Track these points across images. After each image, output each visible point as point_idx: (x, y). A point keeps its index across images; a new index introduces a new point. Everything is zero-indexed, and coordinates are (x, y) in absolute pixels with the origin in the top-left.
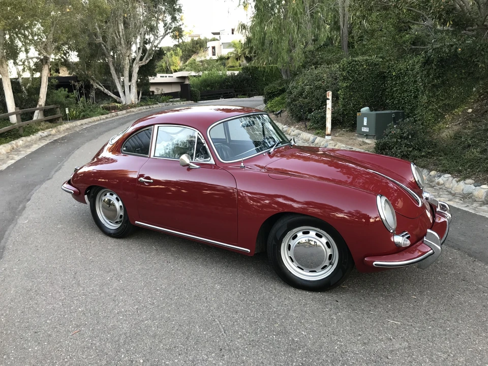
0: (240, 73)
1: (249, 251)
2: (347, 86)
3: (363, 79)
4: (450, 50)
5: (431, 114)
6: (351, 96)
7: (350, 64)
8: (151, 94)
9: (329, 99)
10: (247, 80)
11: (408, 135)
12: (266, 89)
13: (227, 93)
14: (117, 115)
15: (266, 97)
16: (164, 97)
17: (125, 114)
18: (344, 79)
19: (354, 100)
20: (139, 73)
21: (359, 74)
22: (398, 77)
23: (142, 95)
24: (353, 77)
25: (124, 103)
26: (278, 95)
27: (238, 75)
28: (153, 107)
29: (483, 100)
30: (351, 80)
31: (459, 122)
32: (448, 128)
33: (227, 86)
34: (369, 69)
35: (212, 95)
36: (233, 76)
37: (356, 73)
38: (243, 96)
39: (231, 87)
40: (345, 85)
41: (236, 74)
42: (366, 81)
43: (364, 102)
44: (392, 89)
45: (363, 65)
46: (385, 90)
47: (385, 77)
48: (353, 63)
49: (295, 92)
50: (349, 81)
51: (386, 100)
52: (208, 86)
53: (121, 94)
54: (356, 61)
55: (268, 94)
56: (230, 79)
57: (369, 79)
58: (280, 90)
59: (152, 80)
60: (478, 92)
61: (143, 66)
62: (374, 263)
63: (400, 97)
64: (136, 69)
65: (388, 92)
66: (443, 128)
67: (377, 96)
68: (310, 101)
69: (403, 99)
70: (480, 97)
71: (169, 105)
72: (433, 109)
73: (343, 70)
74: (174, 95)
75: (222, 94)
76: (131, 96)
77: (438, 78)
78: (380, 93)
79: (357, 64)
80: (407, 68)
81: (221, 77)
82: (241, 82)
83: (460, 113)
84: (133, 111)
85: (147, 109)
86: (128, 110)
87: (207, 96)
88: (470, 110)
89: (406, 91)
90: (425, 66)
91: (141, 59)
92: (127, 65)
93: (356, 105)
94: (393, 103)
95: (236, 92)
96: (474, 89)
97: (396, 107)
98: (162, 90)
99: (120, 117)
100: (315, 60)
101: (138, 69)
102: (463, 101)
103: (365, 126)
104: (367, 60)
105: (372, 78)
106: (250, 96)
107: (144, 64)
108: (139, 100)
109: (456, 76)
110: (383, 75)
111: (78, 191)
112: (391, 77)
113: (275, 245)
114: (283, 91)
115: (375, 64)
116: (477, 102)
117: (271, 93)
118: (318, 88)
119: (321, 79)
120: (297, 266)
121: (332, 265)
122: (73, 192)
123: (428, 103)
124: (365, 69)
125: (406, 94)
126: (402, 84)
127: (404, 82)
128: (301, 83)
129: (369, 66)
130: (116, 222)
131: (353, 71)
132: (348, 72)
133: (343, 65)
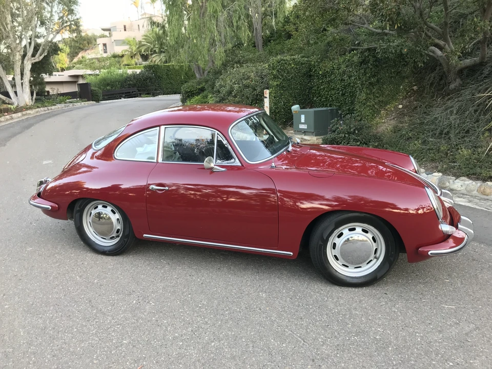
0: (142, 71)
1: (292, 253)
2: (277, 85)
3: (292, 78)
4: (396, 51)
5: (369, 110)
6: (282, 95)
7: (279, 62)
8: (46, 94)
9: (266, 98)
10: (151, 79)
11: (355, 130)
12: (185, 87)
13: (129, 93)
14: (12, 118)
15: (183, 96)
16: (61, 98)
17: (21, 117)
18: (275, 78)
19: (284, 98)
20: (32, 70)
21: (288, 73)
22: (324, 75)
23: (36, 96)
24: (282, 76)
25: (16, 105)
26: (198, 94)
27: (140, 73)
28: (51, 109)
29: (410, 97)
30: (281, 79)
31: (393, 117)
32: (384, 122)
33: (130, 85)
34: (297, 68)
35: (113, 94)
36: (134, 76)
37: (285, 72)
38: (147, 95)
39: (134, 86)
40: (275, 83)
41: (138, 73)
42: (295, 80)
43: (293, 100)
44: (318, 87)
45: (290, 64)
46: (312, 88)
47: (310, 76)
48: (282, 62)
49: (224, 91)
50: (279, 79)
51: (313, 97)
52: (108, 85)
53: (12, 94)
54: (284, 60)
55: (187, 92)
56: (132, 78)
57: (297, 78)
58: (199, 89)
59: (47, 78)
60: (405, 89)
61: (36, 63)
62: (429, 253)
63: (328, 94)
64: (28, 66)
65: (315, 90)
66: (379, 123)
67: (305, 94)
68: (240, 99)
69: (330, 96)
70: (407, 94)
71: (69, 106)
72: (370, 106)
73: (273, 69)
74: (72, 95)
75: (123, 93)
76: (25, 96)
77: (374, 76)
78: (307, 91)
79: (286, 63)
80: (333, 67)
81: (122, 75)
82: (144, 80)
83: (393, 109)
84: (30, 114)
85: (45, 111)
86: (24, 113)
87: (107, 95)
88: (401, 106)
90: (361, 65)
91: (33, 55)
92: (18, 62)
93: (286, 103)
94: (321, 100)
95: (139, 91)
96: (401, 87)
97: (323, 104)
98: (58, 89)
99: (16, 120)
100: (236, 59)
101: (30, 66)
102: (393, 97)
103: (303, 123)
104: (294, 59)
105: (300, 77)
106: (154, 95)
107: (37, 60)
108: (34, 101)
109: (387, 75)
110: (309, 74)
111: (57, 206)
112: (317, 76)
113: (321, 245)
114: (202, 90)
115: (302, 64)
116: (406, 98)
117: (189, 92)
118: (247, 86)
119: (249, 78)
120: (341, 264)
121: (377, 259)
122: (50, 208)
123: (365, 99)
124: (293, 68)
125: (333, 92)
126: (329, 82)
127: (331, 81)
128: (229, 82)
129: (296, 64)
130: (111, 238)
131: (282, 70)
132: (278, 71)
133: (273, 64)
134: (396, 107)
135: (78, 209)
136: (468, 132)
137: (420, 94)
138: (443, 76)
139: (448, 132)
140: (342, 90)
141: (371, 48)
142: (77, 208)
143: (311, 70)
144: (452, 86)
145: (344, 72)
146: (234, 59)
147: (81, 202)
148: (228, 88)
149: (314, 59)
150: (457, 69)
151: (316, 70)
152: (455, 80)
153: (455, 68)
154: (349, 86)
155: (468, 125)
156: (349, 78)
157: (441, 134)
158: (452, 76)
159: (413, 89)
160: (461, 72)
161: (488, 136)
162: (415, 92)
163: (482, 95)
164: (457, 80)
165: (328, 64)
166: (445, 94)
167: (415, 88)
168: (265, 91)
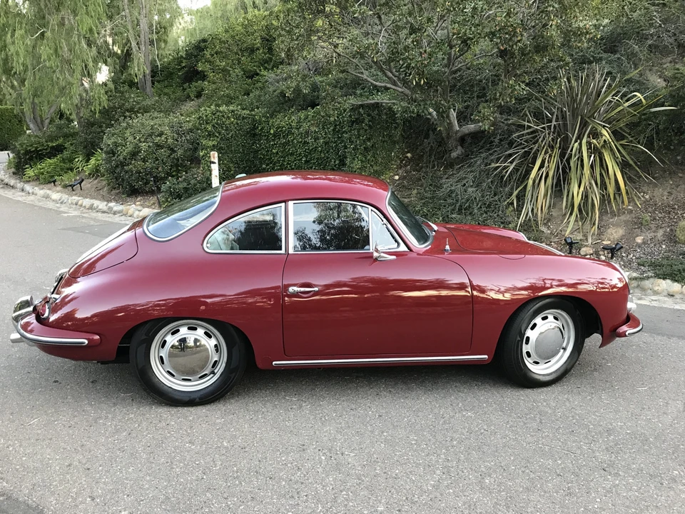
1: (486, 356)
2: (214, 145)
3: (232, 137)
9: (214, 163)
18: (209, 135)
21: (226, 130)
22: (277, 136)
24: (220, 133)
29: (406, 166)
30: (218, 137)
34: (237, 124)
37: (222, 127)
40: (211, 143)
42: (235, 139)
43: (235, 167)
44: (268, 151)
45: (229, 118)
46: (257, 151)
47: (255, 135)
50: (216, 138)
51: (261, 164)
54: (221, 112)
55: (27, 152)
57: (238, 137)
58: (52, 147)
60: (398, 157)
62: (627, 333)
63: (284, 161)
65: (264, 155)
67: (248, 159)
70: (401, 162)
73: (207, 123)
78: (252, 155)
79: (223, 116)
80: (291, 125)
88: (397, 177)
89: (292, 154)
90: (352, 125)
96: (393, 154)
102: (387, 167)
104: (233, 111)
105: (241, 136)
109: (381, 138)
110: (253, 132)
111: (98, 337)
112: (265, 136)
113: (519, 341)
114: (58, 150)
115: (244, 118)
116: (400, 168)
117: (33, 151)
118: (159, 146)
119: (161, 135)
120: (532, 362)
121: (565, 349)
122: (86, 342)
124: (232, 123)
125: (292, 158)
126: (284, 145)
127: (287, 143)
128: (130, 138)
129: (237, 119)
130: (200, 378)
131: (219, 125)
132: (214, 126)
133: (206, 116)
134: (391, 178)
135: (144, 337)
136: (489, 206)
137: (416, 162)
138: (441, 142)
139: (469, 207)
140: (306, 156)
141: (364, 104)
142: (140, 335)
143: (255, 128)
144: (454, 155)
145: (307, 133)
146: (124, 104)
147: (148, 326)
148: (130, 148)
149: (259, 113)
150: (459, 135)
151: (262, 129)
152: (456, 147)
153: (456, 134)
154: (315, 150)
155: (488, 199)
156: (315, 141)
157: (460, 210)
158: (452, 143)
159: (407, 157)
160: (462, 140)
161: (512, 211)
162: (410, 160)
163: (498, 165)
164: (459, 148)
165: (281, 121)
166: (447, 164)
167: (409, 155)
168: (212, 153)
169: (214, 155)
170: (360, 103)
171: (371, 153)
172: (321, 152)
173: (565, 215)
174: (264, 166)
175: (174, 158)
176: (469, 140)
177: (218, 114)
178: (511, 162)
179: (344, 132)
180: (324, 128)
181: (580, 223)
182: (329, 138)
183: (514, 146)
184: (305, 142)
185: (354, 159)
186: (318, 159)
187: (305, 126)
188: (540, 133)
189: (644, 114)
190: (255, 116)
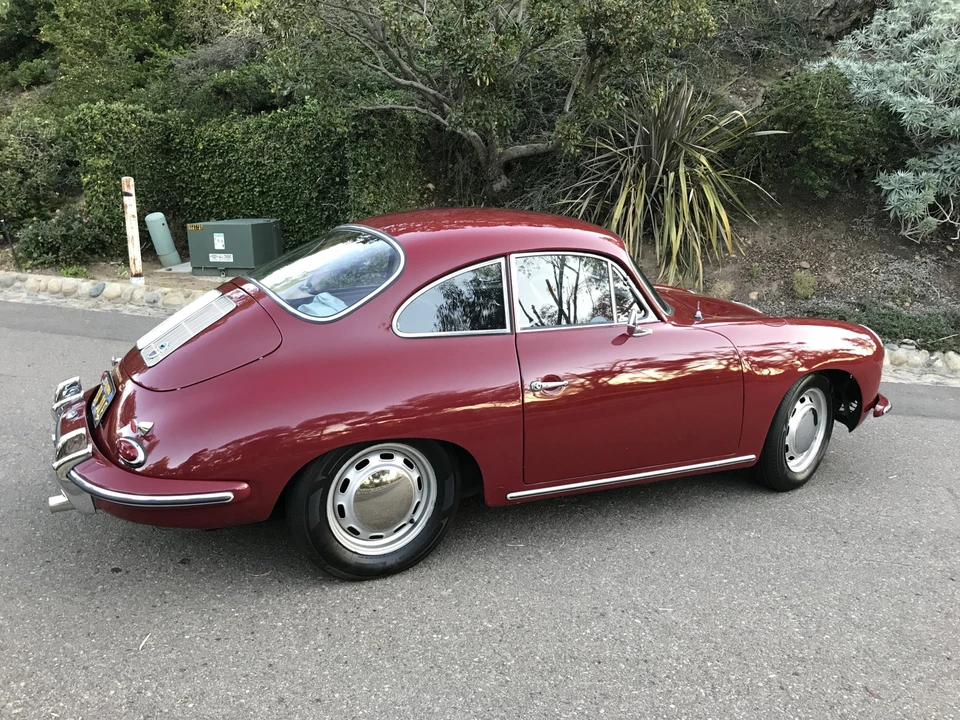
1: (753, 456)
2: (107, 166)
3: (134, 153)
7: (104, 116)
9: (129, 195)
18: (99, 149)
21: (125, 142)
22: (208, 153)
24: (115, 147)
29: (429, 202)
30: (112, 153)
34: (142, 133)
37: (119, 138)
40: (101, 163)
42: (139, 157)
44: (193, 176)
45: (128, 122)
46: (174, 177)
47: (169, 151)
50: (109, 154)
51: (182, 197)
54: (115, 113)
57: (143, 153)
60: (416, 188)
65: (186, 182)
67: (161, 188)
69: (230, 196)
70: (422, 195)
73: (94, 130)
78: (166, 183)
79: (118, 119)
80: (232, 137)
89: (236, 182)
96: (408, 184)
97: (210, 213)
103: (220, 252)
104: (133, 112)
105: (148, 152)
110: (167, 147)
111: (246, 486)
112: (187, 153)
115: (150, 124)
116: (421, 204)
122: (232, 496)
123: (372, 205)
124: (134, 131)
125: (236, 188)
126: (222, 167)
127: (227, 164)
129: (141, 124)
131: (113, 134)
132: (105, 135)
133: (92, 118)
137: (443, 196)
138: (477, 168)
140: (262, 185)
141: (378, 110)
143: (168, 140)
144: (497, 186)
145: (261, 149)
147: (326, 461)
149: (175, 115)
150: (504, 159)
151: (181, 142)
152: (500, 177)
153: (499, 157)
154: (277, 176)
156: (275, 162)
158: (493, 170)
159: (429, 189)
160: (508, 167)
162: (433, 193)
163: (564, 201)
164: (503, 177)
165: (215, 130)
166: (488, 199)
167: (431, 186)
168: (124, 179)
169: (127, 181)
170: (371, 108)
171: (384, 182)
172: (285, 179)
173: (659, 267)
174: (186, 200)
175: (31, 186)
176: (519, 167)
177: (111, 115)
178: (584, 198)
179: (324, 150)
180: (289, 142)
181: (681, 277)
182: (300, 158)
183: (583, 176)
184: (259, 164)
185: (361, 190)
186: (281, 189)
187: (258, 139)
188: (619, 158)
189: (747, 139)
190: (167, 120)
